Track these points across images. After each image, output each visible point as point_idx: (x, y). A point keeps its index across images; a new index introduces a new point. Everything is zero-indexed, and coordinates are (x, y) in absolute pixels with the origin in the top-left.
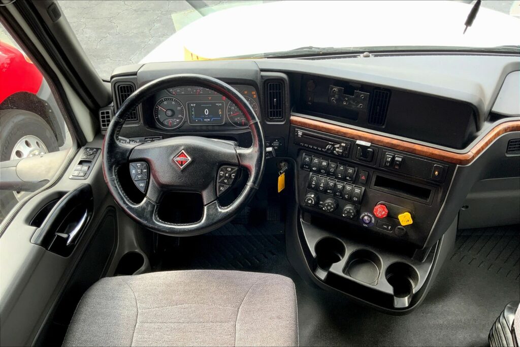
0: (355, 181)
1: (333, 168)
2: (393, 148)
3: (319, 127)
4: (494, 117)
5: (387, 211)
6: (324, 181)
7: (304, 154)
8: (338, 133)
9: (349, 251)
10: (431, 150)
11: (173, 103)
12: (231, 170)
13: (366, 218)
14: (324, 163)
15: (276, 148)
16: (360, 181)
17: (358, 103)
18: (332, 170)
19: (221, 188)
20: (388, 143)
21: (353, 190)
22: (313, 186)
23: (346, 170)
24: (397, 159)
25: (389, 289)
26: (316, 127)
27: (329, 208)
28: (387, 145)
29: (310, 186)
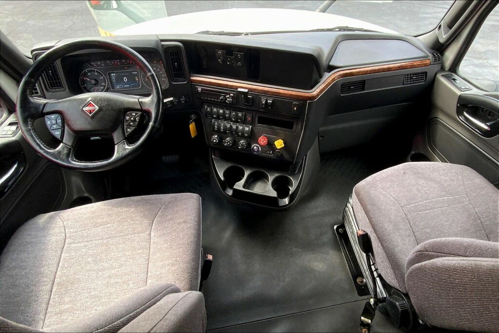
0: (244, 122)
1: (228, 114)
2: (265, 93)
3: (212, 83)
5: (267, 140)
6: (224, 124)
7: (206, 106)
8: (226, 86)
9: (247, 173)
11: (96, 73)
12: (136, 115)
13: (255, 147)
14: (221, 111)
15: (183, 102)
16: (248, 121)
17: (237, 62)
18: (227, 115)
19: (128, 130)
20: (261, 90)
21: (243, 129)
22: (216, 129)
23: (237, 115)
24: (268, 101)
25: (274, 194)
26: (210, 83)
27: (229, 143)
28: (262, 92)
29: (214, 130)
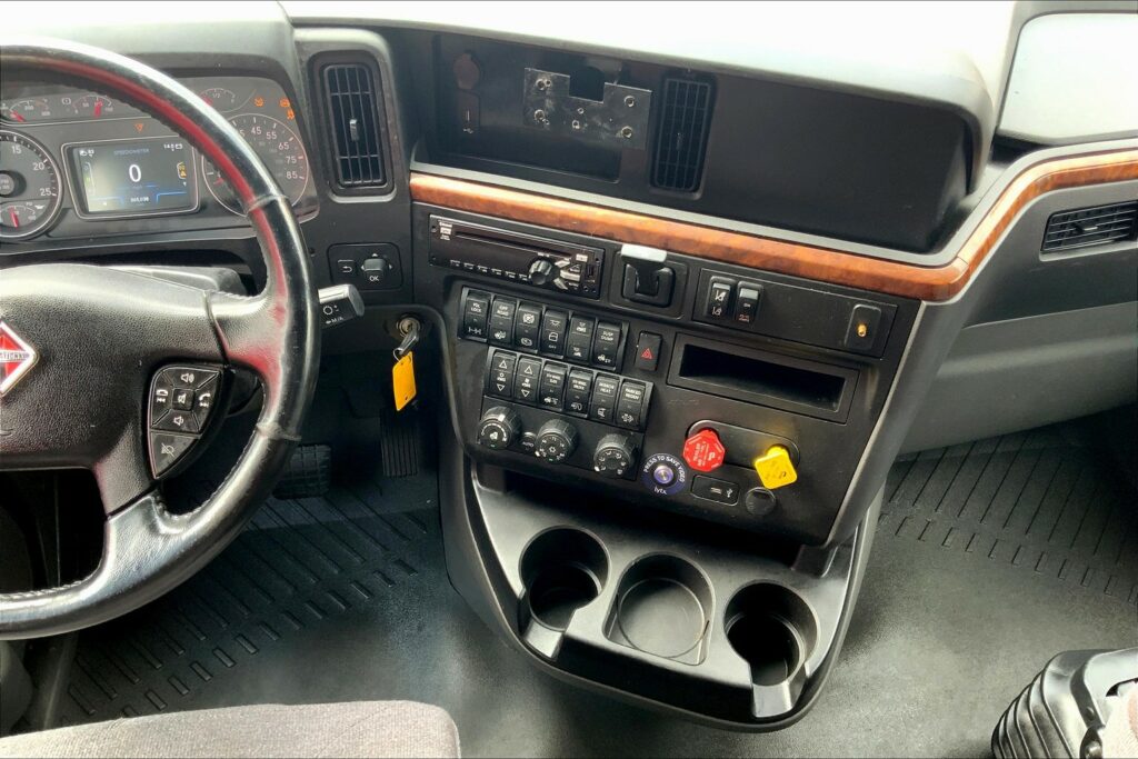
0: (623, 364)
1: (555, 329)
2: (730, 261)
3: (502, 205)
4: (1010, 148)
5: (721, 449)
6: (530, 370)
7: (465, 292)
8: (562, 221)
10: (844, 262)
12: (197, 380)
13: (661, 469)
14: (529, 318)
15: (376, 278)
16: (639, 363)
17: (617, 123)
18: (553, 336)
19: (165, 449)
20: (715, 246)
21: (619, 393)
22: (501, 388)
23: (595, 335)
24: (743, 293)
25: (731, 668)
26: (492, 208)
27: (552, 450)
28: (711, 254)
29: (491, 389)
